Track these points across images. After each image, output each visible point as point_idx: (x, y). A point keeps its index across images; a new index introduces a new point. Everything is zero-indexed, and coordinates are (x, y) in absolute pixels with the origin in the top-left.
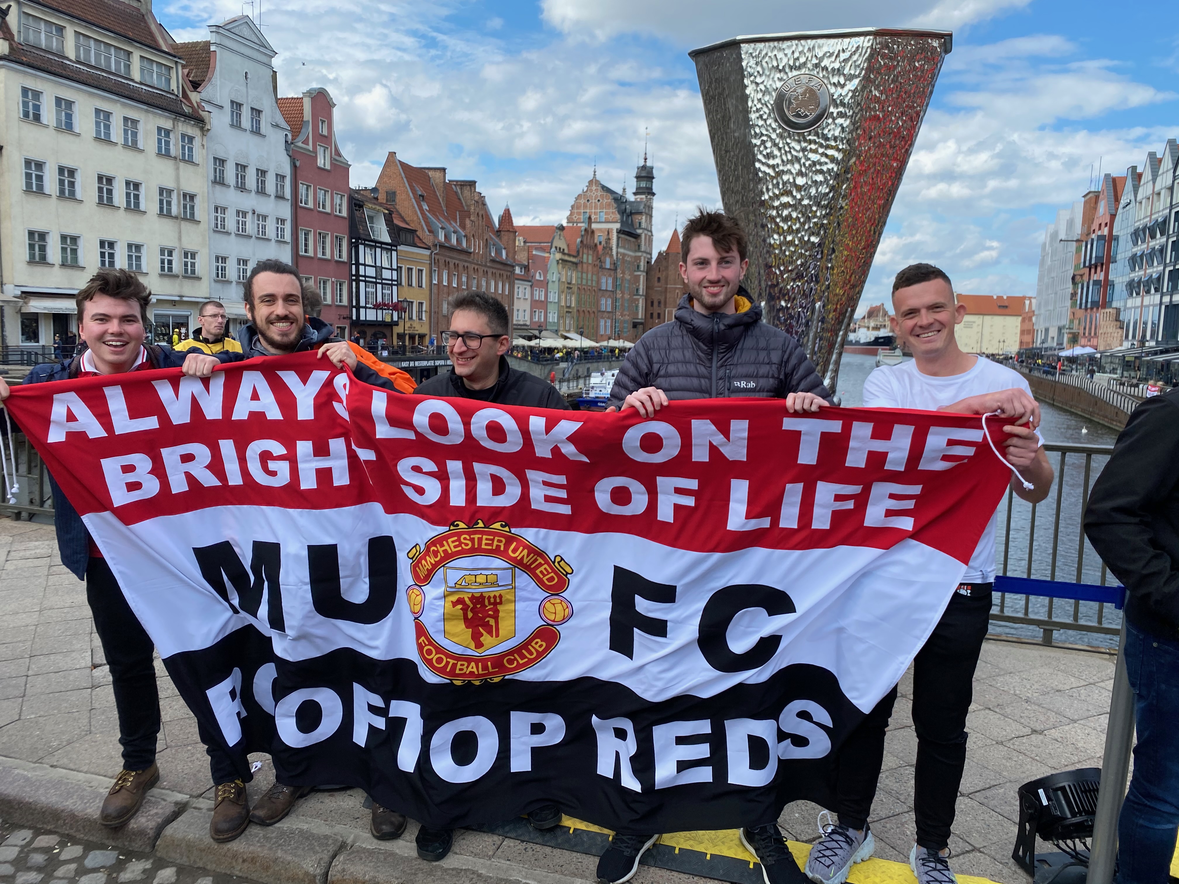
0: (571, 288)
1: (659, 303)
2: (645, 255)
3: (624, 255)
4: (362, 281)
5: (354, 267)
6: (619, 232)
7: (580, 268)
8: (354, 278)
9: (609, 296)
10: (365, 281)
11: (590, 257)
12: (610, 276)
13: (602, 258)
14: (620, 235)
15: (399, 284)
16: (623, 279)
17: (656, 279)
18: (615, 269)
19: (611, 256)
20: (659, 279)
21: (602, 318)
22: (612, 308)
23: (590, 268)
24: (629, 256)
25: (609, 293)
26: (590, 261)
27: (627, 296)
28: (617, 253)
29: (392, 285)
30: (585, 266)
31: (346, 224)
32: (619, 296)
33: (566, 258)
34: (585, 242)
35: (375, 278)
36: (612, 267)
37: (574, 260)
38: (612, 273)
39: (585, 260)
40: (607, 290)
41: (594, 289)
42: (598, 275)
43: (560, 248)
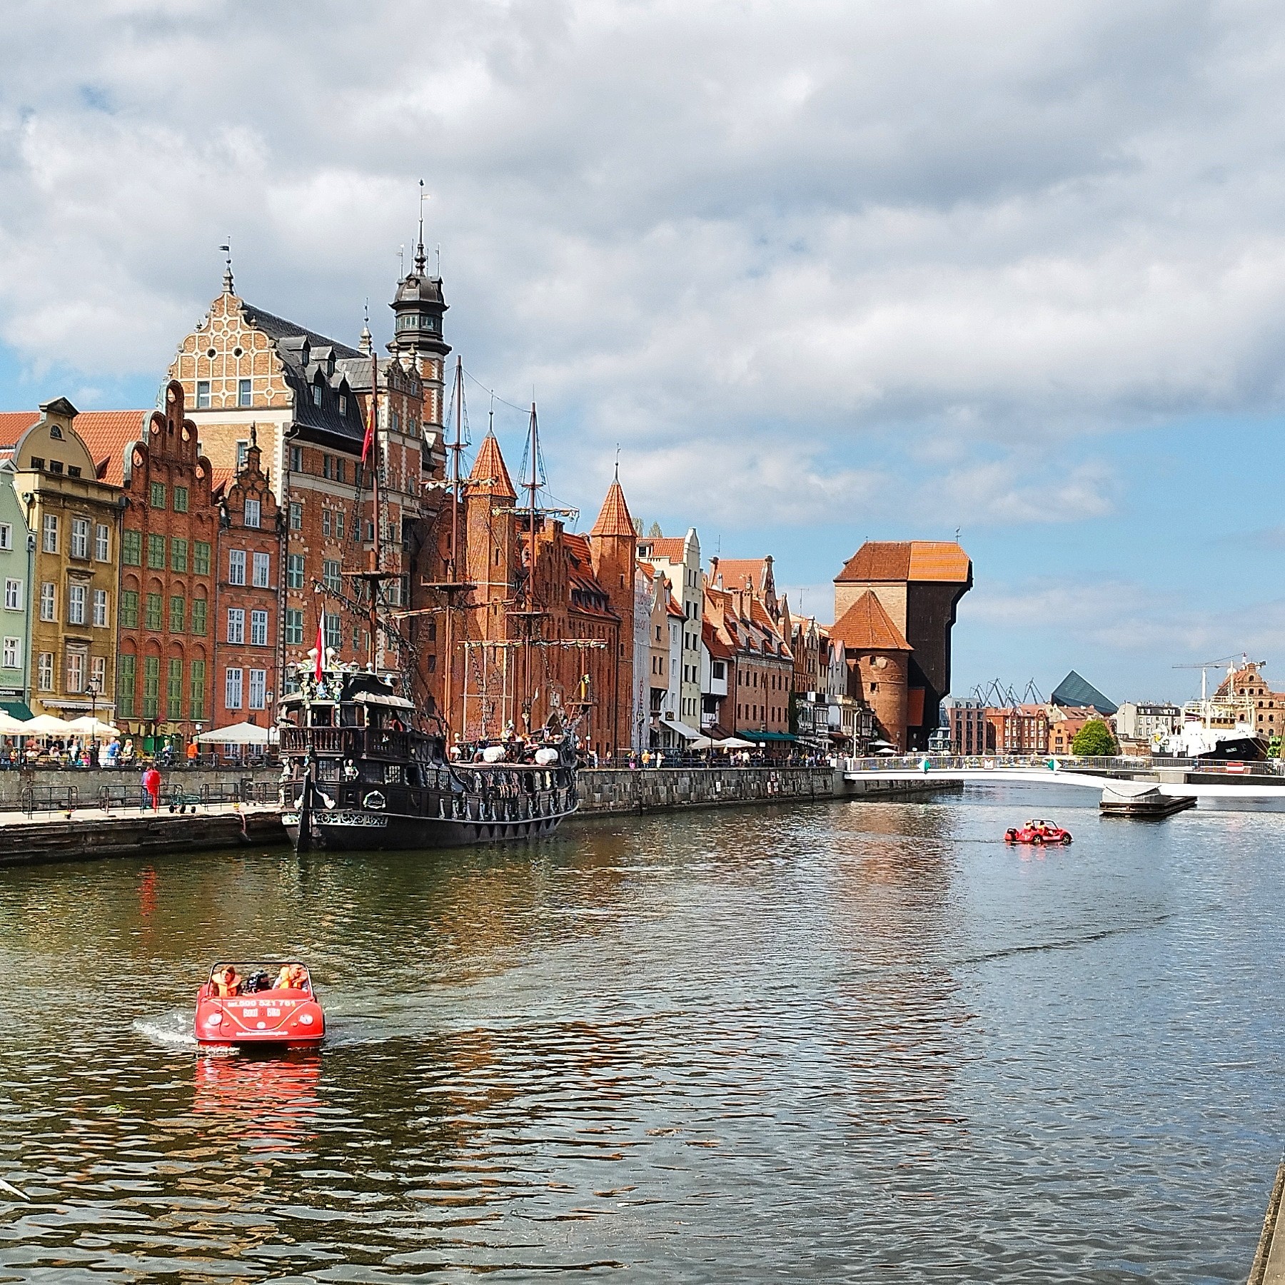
0: (89, 575)
2: (393, 498)
3: (314, 497)
6: (294, 433)
7: (134, 522)
9: (262, 605)
11: (180, 496)
12: (263, 549)
13: (230, 502)
14: (299, 444)
16: (311, 560)
18: (282, 533)
19: (267, 496)
21: (235, 662)
22: (273, 635)
23: (181, 524)
24: (334, 500)
25: (256, 597)
26: (179, 507)
28: (288, 490)
30: (153, 515)
32: (298, 604)
33: (67, 488)
34: (159, 455)
36: (270, 525)
37: (106, 497)
38: (270, 541)
39: (158, 504)
40: (250, 588)
41: (197, 581)
42: (214, 543)
43: (57, 466)
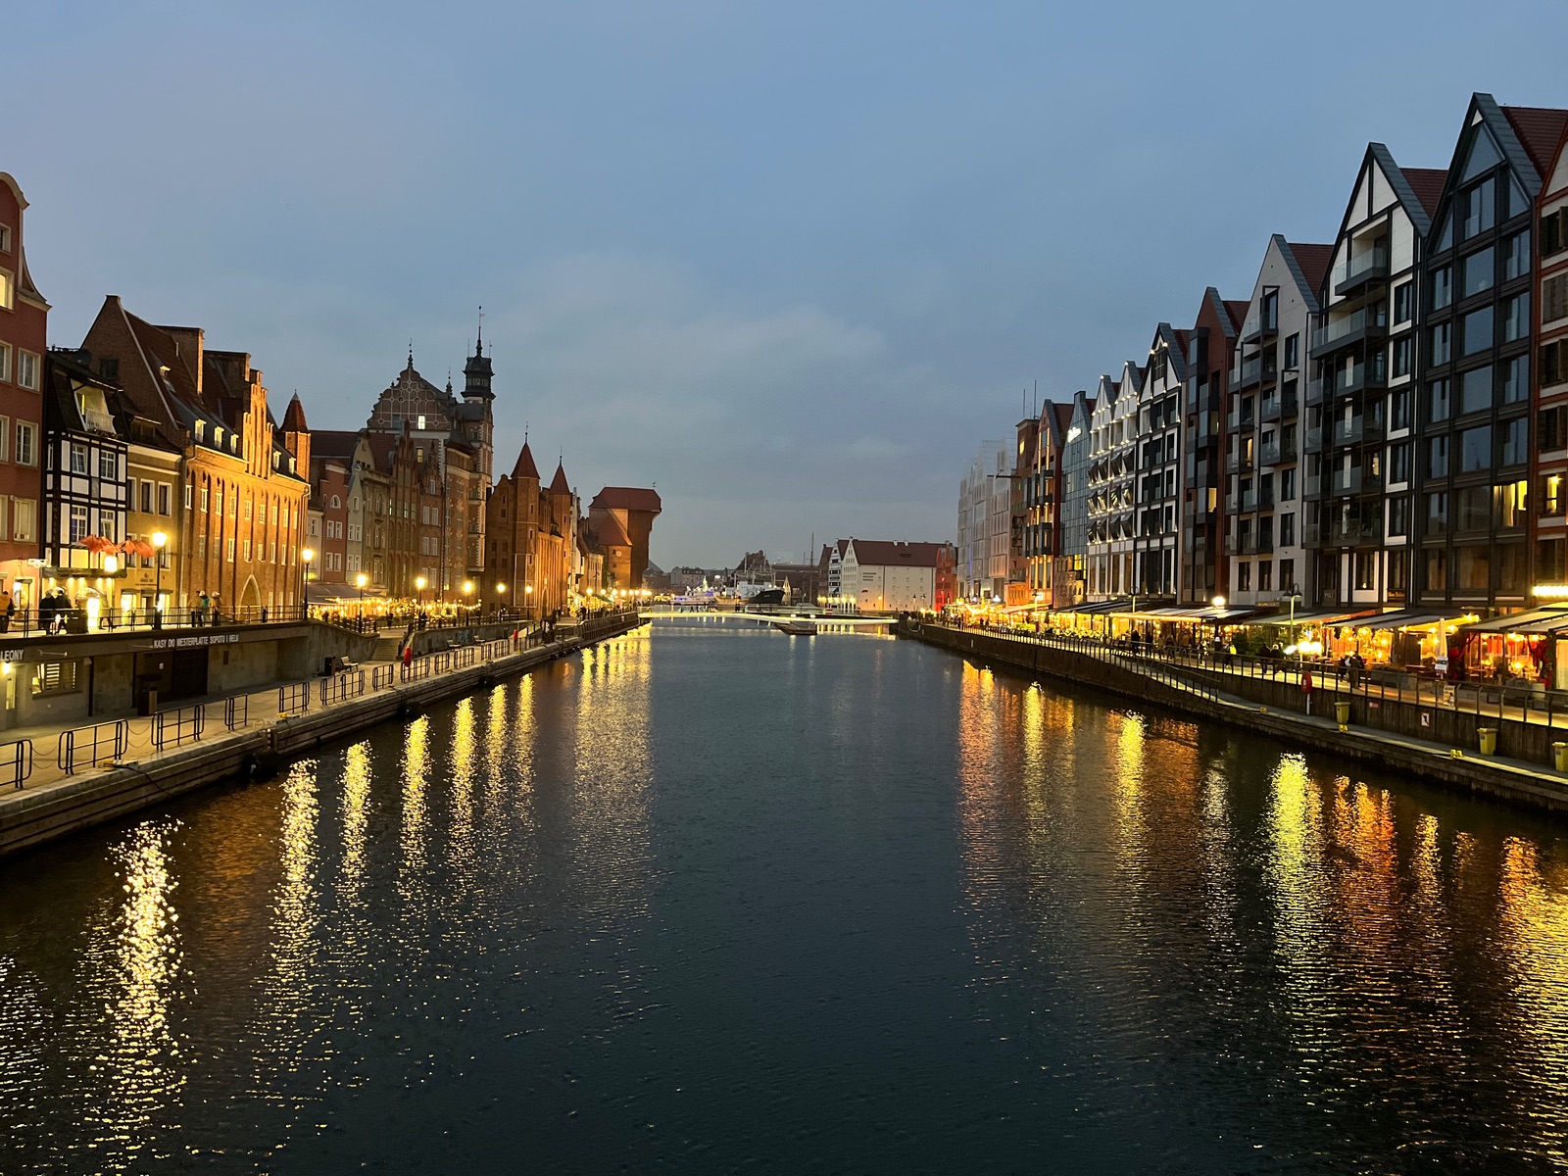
0: (380, 522)
1: (506, 545)
2: (483, 477)
3: (455, 477)
4: (66, 501)
5: (50, 477)
6: (448, 444)
7: (393, 494)
8: (48, 496)
9: (436, 534)
10: (71, 502)
11: (408, 478)
12: (436, 505)
13: (424, 481)
14: (449, 449)
15: (128, 509)
16: (453, 511)
17: (500, 512)
18: (443, 495)
19: (438, 477)
20: (503, 512)
21: (426, 565)
22: (440, 551)
23: (407, 493)
24: (462, 478)
25: (433, 530)
26: (408, 485)
27: (459, 535)
28: (445, 474)
29: (117, 509)
30: (400, 490)
31: (38, 406)
32: (448, 534)
33: (375, 478)
34: (400, 457)
35: (89, 497)
36: (439, 493)
37: (384, 481)
38: (439, 501)
39: (401, 483)
40: (431, 526)
41: (412, 523)
42: (418, 503)
43: (364, 464)
